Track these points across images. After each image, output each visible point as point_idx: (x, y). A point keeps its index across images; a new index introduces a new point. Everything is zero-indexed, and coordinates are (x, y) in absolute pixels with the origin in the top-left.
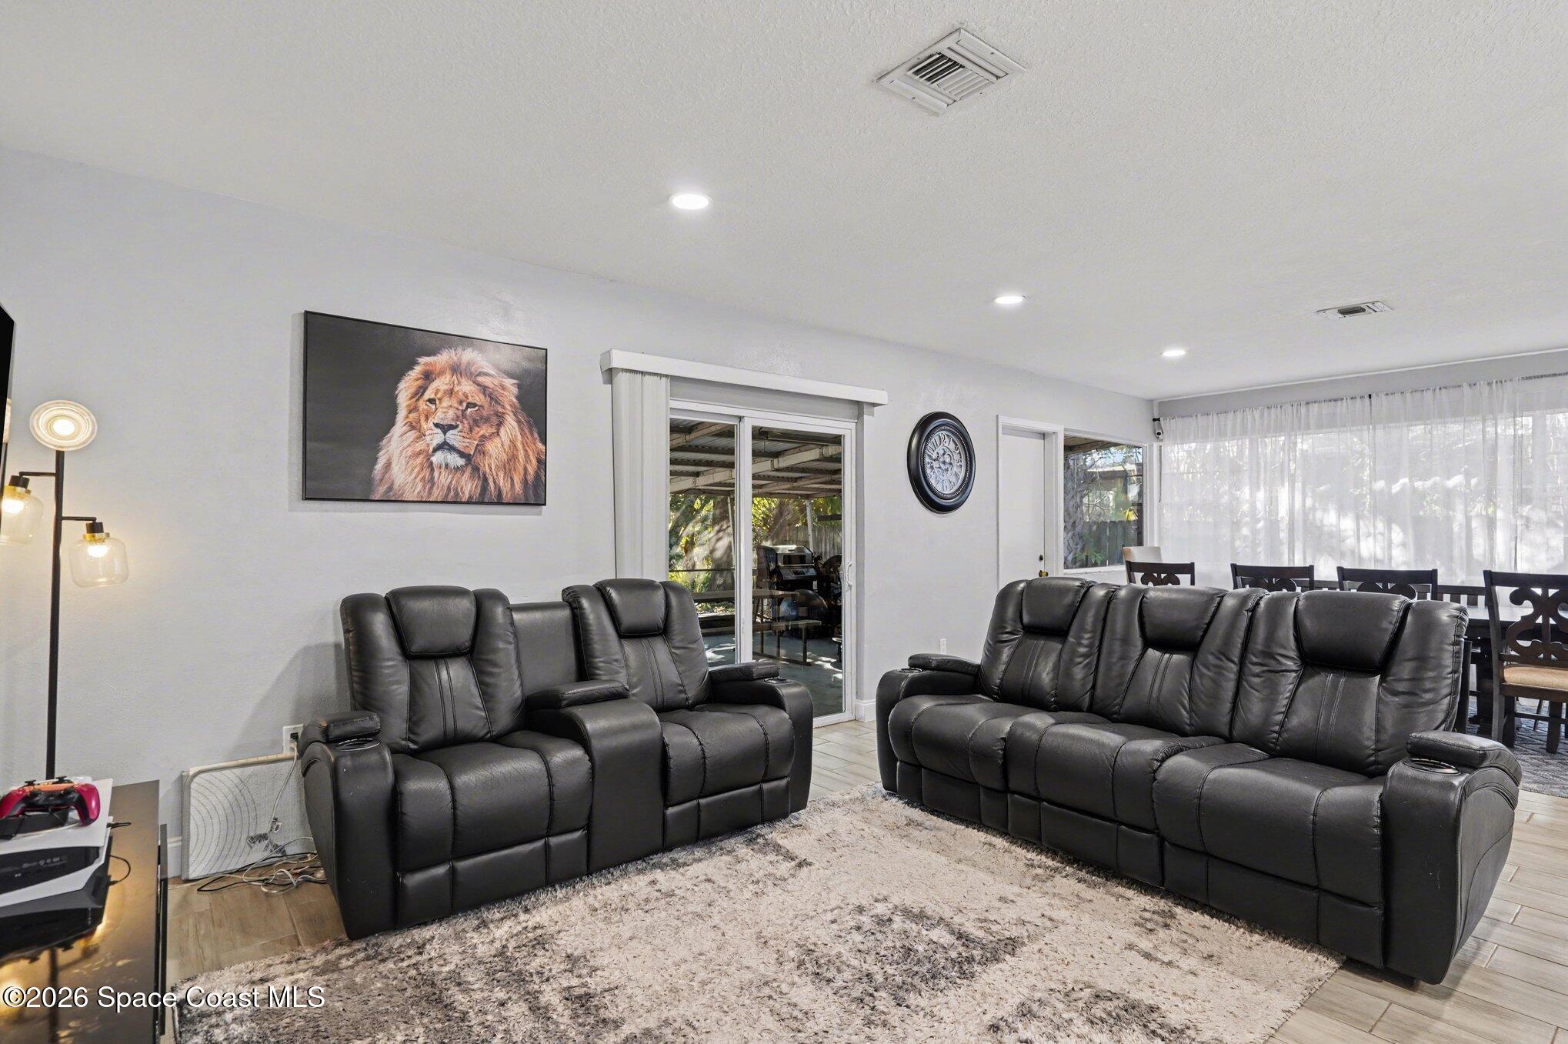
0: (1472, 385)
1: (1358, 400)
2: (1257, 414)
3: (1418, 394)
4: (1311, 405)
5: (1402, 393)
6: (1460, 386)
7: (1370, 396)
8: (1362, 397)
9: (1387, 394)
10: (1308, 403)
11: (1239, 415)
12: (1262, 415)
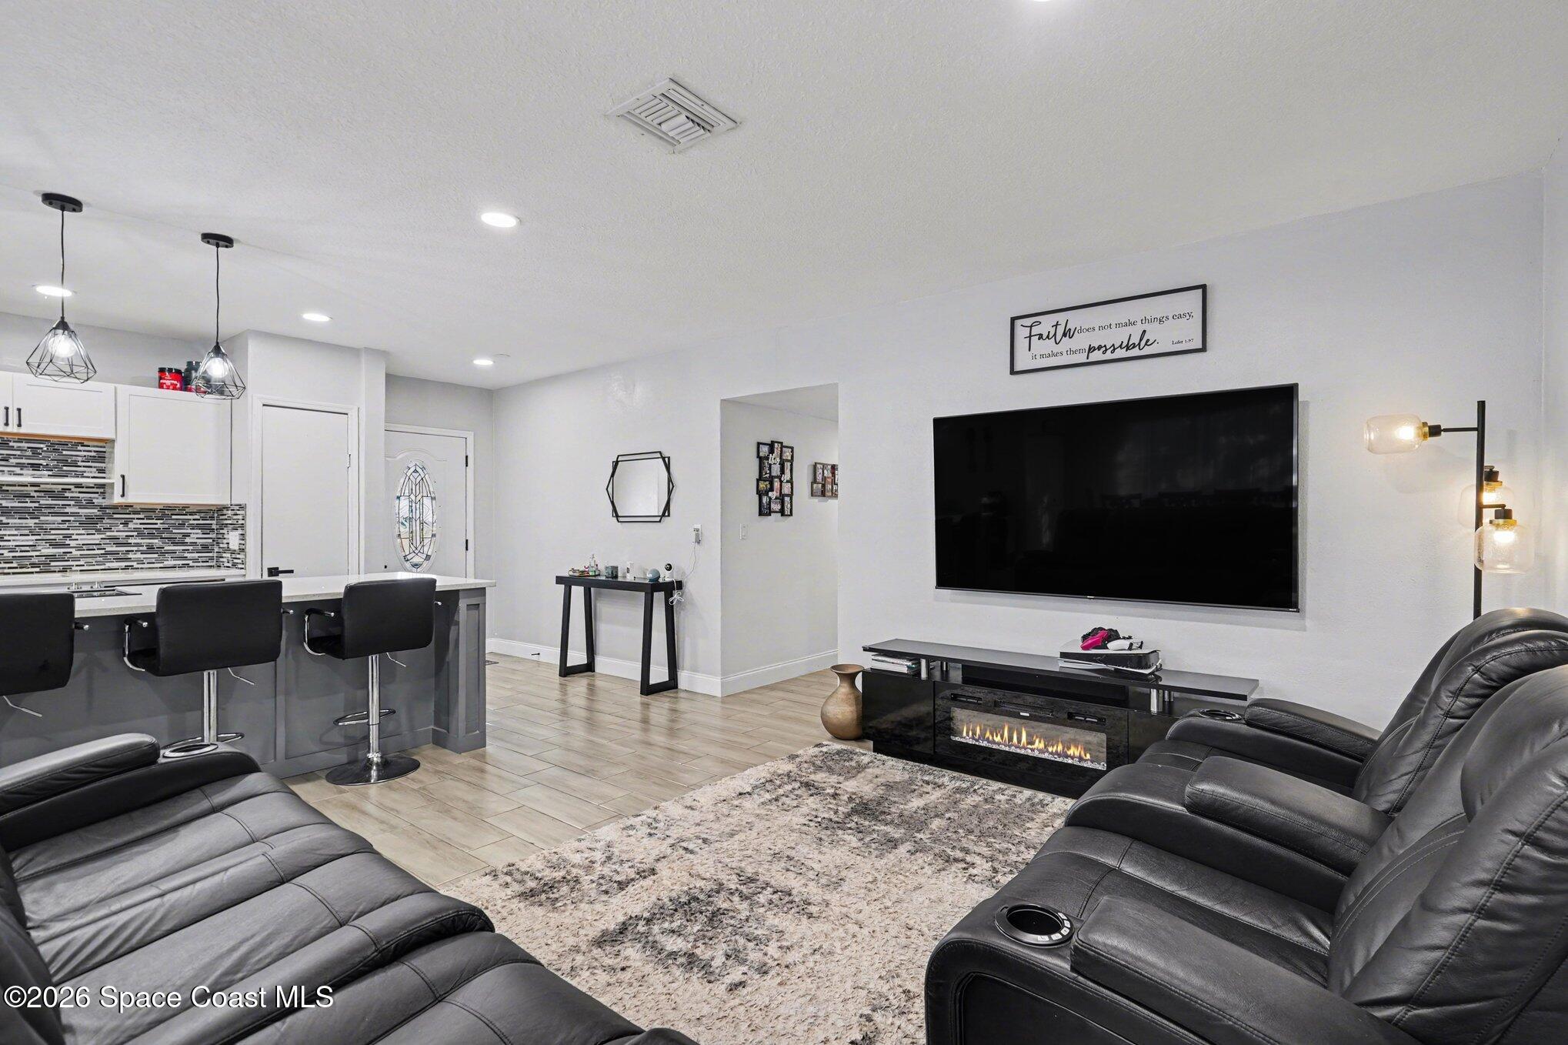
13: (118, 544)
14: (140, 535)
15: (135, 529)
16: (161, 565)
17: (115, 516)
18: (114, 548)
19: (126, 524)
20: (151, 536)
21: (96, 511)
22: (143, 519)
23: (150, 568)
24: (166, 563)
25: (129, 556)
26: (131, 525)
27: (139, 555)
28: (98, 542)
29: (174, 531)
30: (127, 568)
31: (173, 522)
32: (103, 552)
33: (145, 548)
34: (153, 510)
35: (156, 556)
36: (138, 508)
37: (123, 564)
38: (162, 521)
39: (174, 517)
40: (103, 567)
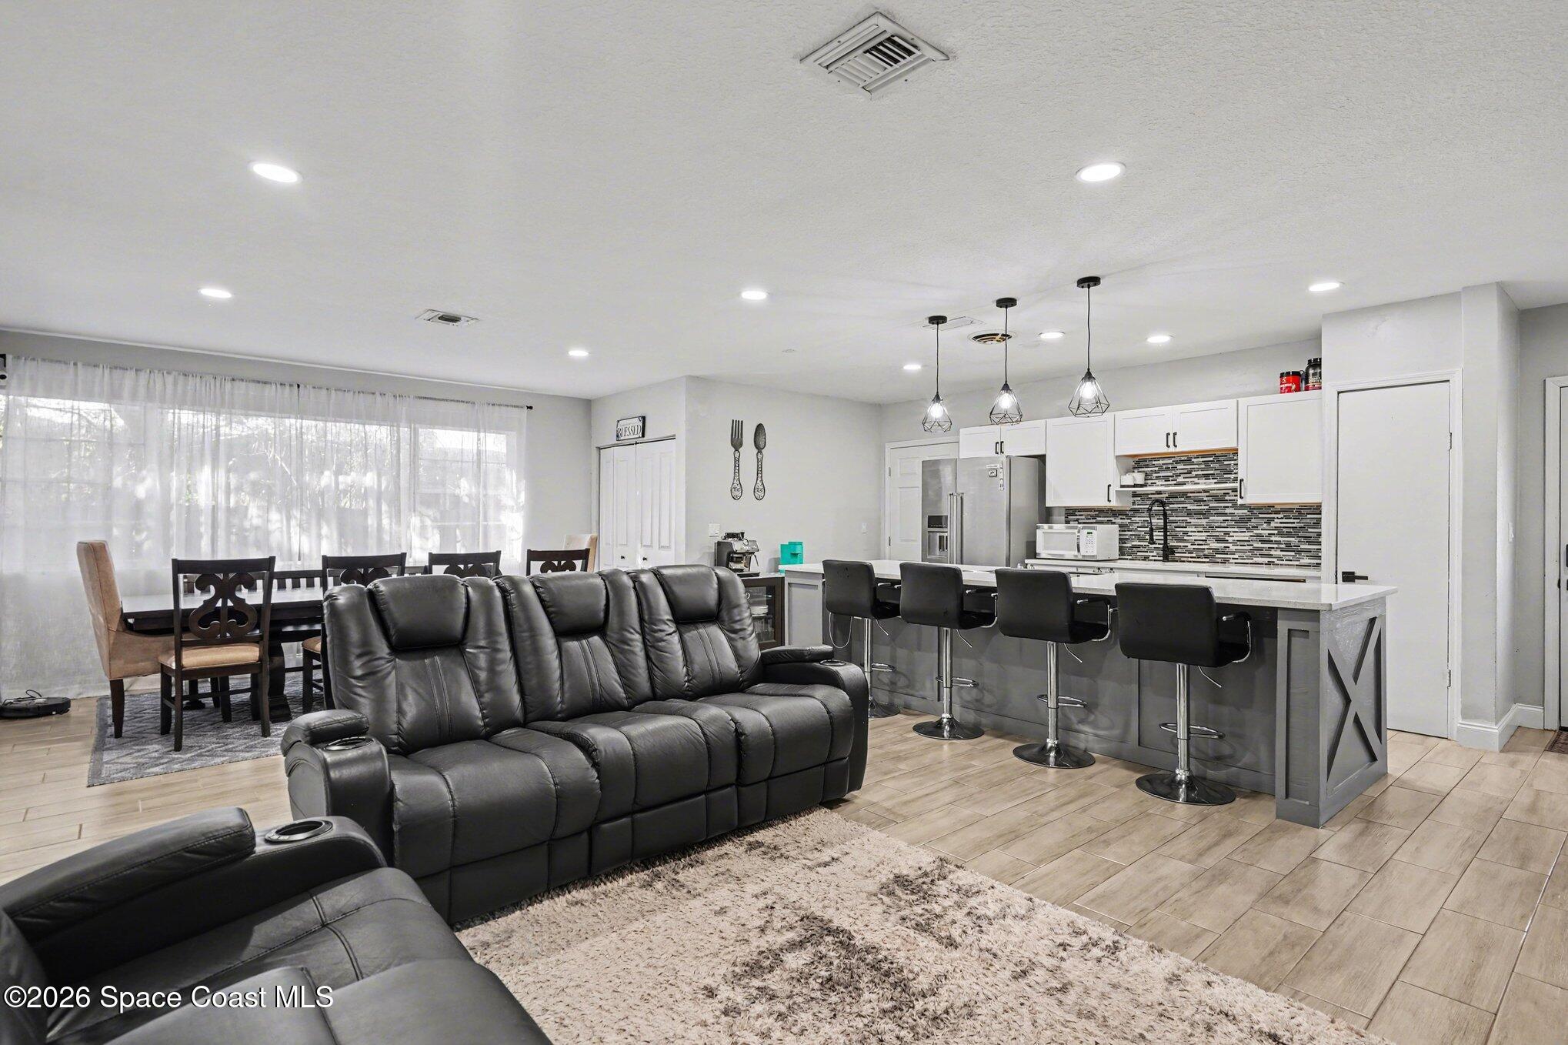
0: (383, 395)
1: (287, 387)
2: (170, 379)
3: (340, 394)
4: (237, 383)
5: (327, 389)
6: (373, 394)
7: (298, 386)
8: (291, 385)
9: (314, 388)
10: (233, 380)
11: (143, 377)
12: (175, 384)
13: (1263, 542)
14: (1280, 534)
15: (1276, 528)
16: (1297, 563)
17: (1261, 516)
18: (1260, 545)
19: (1269, 523)
20: (1289, 534)
21: (1246, 511)
22: (1282, 518)
23: (1289, 565)
24: (1302, 561)
25: (1271, 553)
26: (1273, 524)
27: (1279, 553)
28: (1247, 539)
29: (1310, 530)
30: (1269, 563)
31: (1308, 521)
32: (1251, 547)
33: (1283, 546)
34: (1291, 510)
35: (1293, 553)
36: (1278, 507)
37: (1266, 560)
38: (1298, 521)
39: (1309, 516)
40: (1251, 561)
